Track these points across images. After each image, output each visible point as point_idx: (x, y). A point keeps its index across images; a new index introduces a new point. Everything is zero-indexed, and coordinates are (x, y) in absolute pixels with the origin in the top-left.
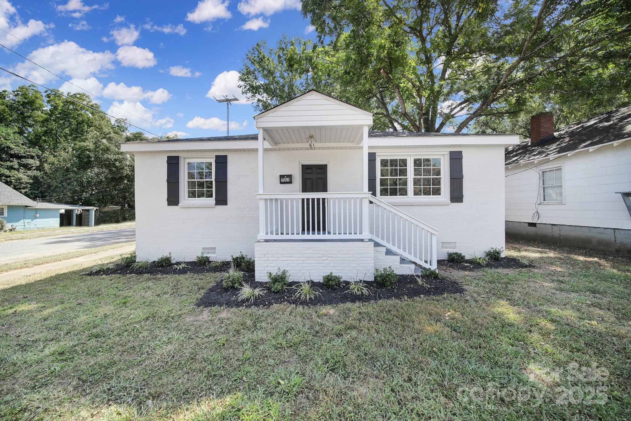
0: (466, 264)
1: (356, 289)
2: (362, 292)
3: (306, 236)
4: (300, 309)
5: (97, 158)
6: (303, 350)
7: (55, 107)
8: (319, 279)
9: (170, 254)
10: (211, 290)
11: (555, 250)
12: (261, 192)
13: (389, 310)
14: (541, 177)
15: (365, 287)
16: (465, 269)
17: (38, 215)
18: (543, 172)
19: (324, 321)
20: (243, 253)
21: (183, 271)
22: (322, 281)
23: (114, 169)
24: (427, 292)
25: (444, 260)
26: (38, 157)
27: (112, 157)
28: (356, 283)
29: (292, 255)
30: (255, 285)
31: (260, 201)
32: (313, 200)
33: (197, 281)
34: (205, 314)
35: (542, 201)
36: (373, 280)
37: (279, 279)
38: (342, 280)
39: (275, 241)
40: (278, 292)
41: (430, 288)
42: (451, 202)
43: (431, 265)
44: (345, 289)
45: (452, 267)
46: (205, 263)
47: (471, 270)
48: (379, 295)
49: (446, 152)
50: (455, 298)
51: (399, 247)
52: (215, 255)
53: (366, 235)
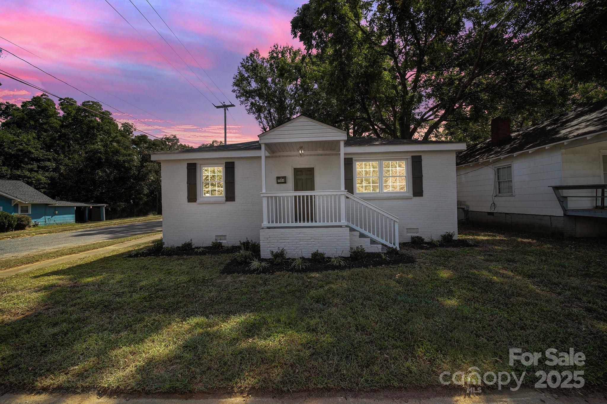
0: (424, 245)
1: (336, 262)
2: (340, 263)
3: (298, 224)
4: (295, 274)
5: (107, 159)
6: (298, 294)
7: (68, 114)
8: (308, 256)
9: (191, 240)
10: (229, 264)
11: (503, 234)
12: (264, 191)
13: (358, 274)
14: (496, 173)
15: (343, 260)
16: (422, 248)
17: (57, 212)
18: (498, 169)
19: (312, 280)
20: (248, 239)
21: (203, 253)
22: (310, 258)
23: (123, 169)
24: (387, 263)
25: (408, 243)
26: (55, 160)
27: (121, 158)
28: (335, 258)
29: (287, 238)
30: (261, 260)
31: (263, 198)
32: (303, 196)
33: (216, 259)
34: (229, 279)
35: (497, 194)
36: (349, 256)
37: (280, 255)
38: (325, 256)
39: (275, 228)
40: (279, 264)
41: (390, 261)
42: (414, 196)
43: (394, 244)
44: (328, 262)
45: (413, 247)
46: (219, 247)
47: (427, 249)
48: (352, 266)
49: (409, 156)
50: (406, 267)
51: (369, 232)
52: (226, 241)
53: (344, 222)
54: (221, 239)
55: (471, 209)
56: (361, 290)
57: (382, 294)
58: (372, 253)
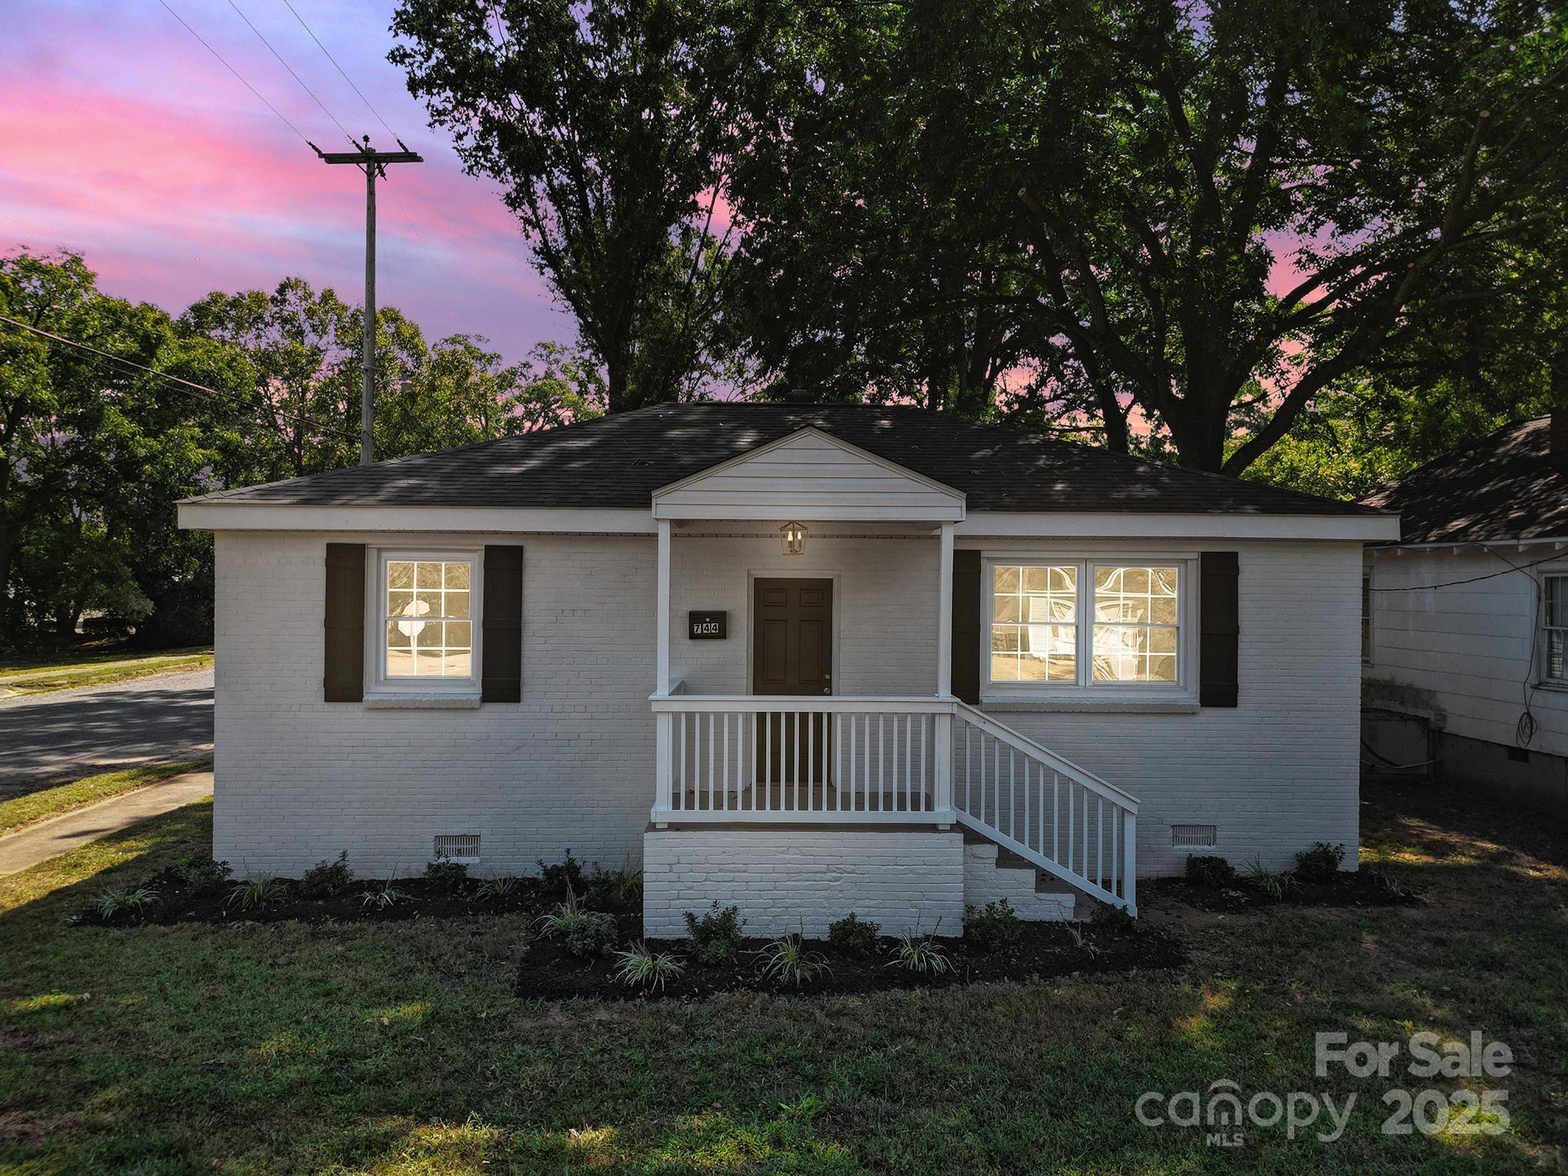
0: (1232, 893)
1: (916, 957)
2: (929, 964)
3: (783, 815)
4: (782, 1002)
8: (819, 932)
9: (343, 855)
13: (990, 1003)
14: (1543, 596)
15: (940, 952)
16: (1219, 907)
18: (1550, 580)
19: (845, 1023)
21: (399, 912)
22: (825, 938)
24: (1089, 966)
28: (915, 942)
29: (744, 867)
30: (651, 947)
34: (561, 1017)
35: (1544, 677)
36: (960, 935)
37: (720, 930)
38: (879, 934)
40: (718, 964)
41: (1101, 957)
42: (1203, 705)
43: (1120, 894)
44: (886, 956)
45: (1189, 900)
46: (455, 886)
47: (1236, 908)
48: (972, 973)
49: (1193, 554)
50: (1151, 981)
51: (1034, 846)
52: (477, 860)
53: (944, 811)
54: (459, 853)
55: (1453, 726)
56: (1001, 1056)
57: (1063, 1069)
58: (1040, 924)
